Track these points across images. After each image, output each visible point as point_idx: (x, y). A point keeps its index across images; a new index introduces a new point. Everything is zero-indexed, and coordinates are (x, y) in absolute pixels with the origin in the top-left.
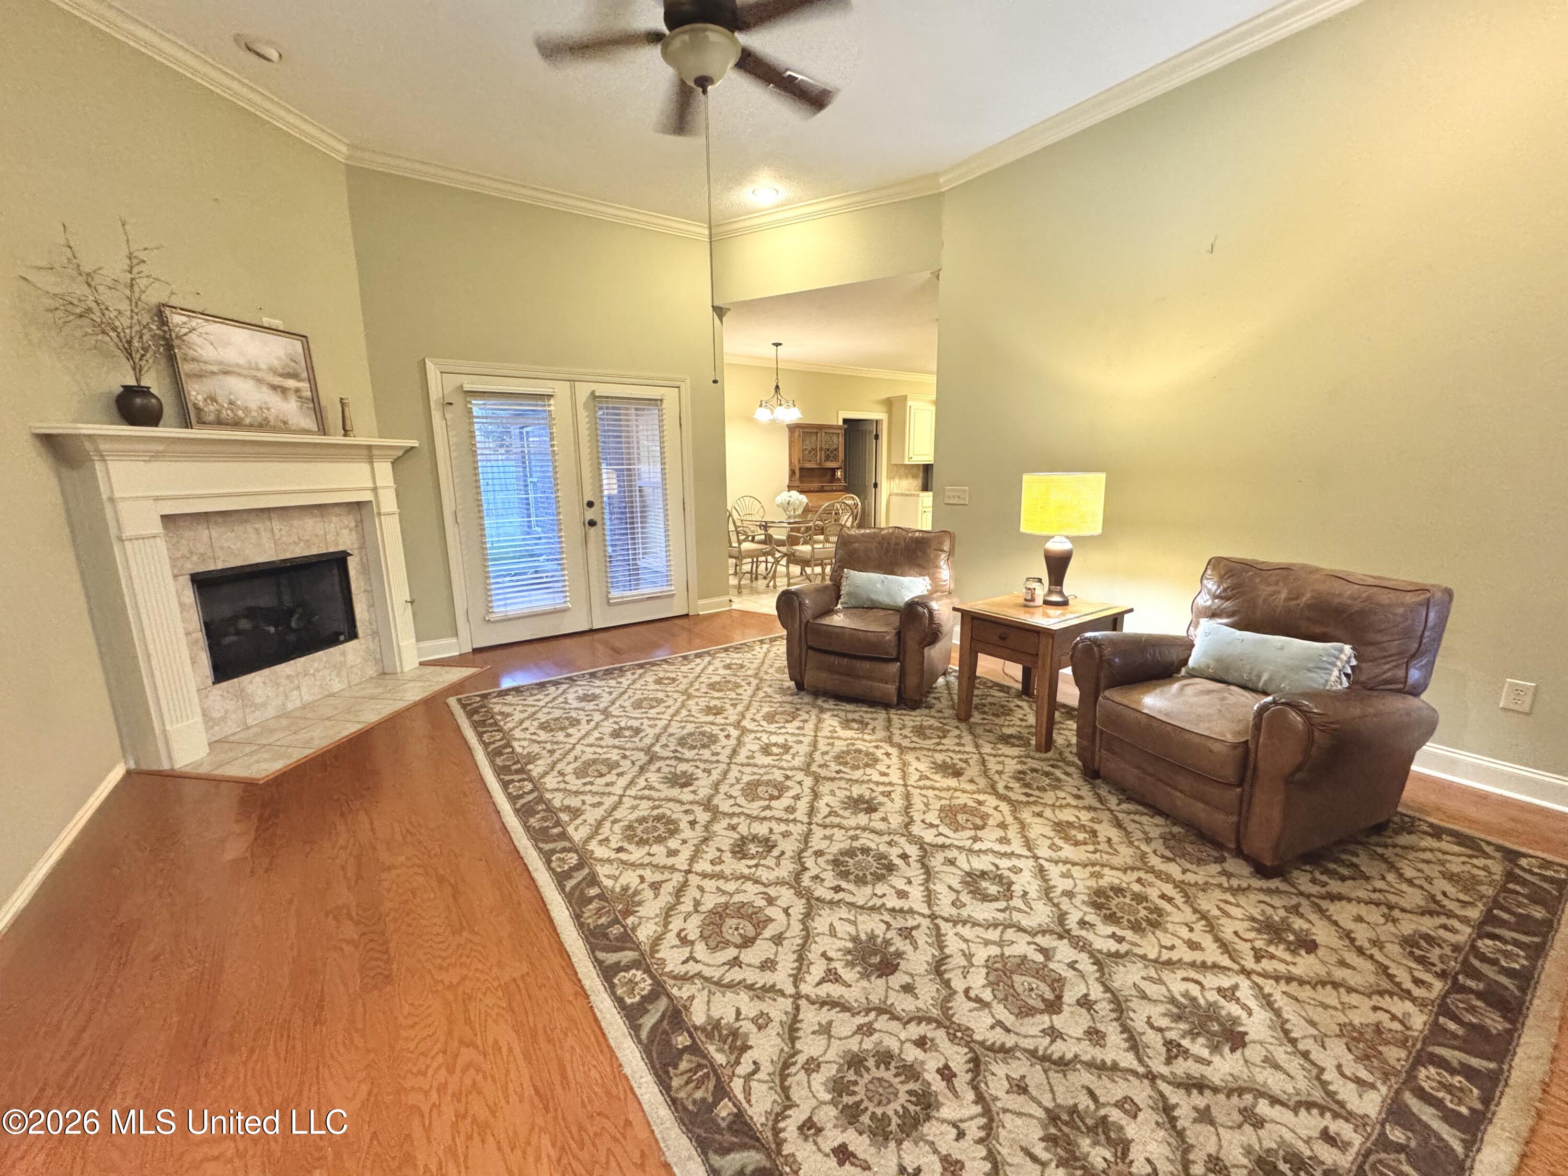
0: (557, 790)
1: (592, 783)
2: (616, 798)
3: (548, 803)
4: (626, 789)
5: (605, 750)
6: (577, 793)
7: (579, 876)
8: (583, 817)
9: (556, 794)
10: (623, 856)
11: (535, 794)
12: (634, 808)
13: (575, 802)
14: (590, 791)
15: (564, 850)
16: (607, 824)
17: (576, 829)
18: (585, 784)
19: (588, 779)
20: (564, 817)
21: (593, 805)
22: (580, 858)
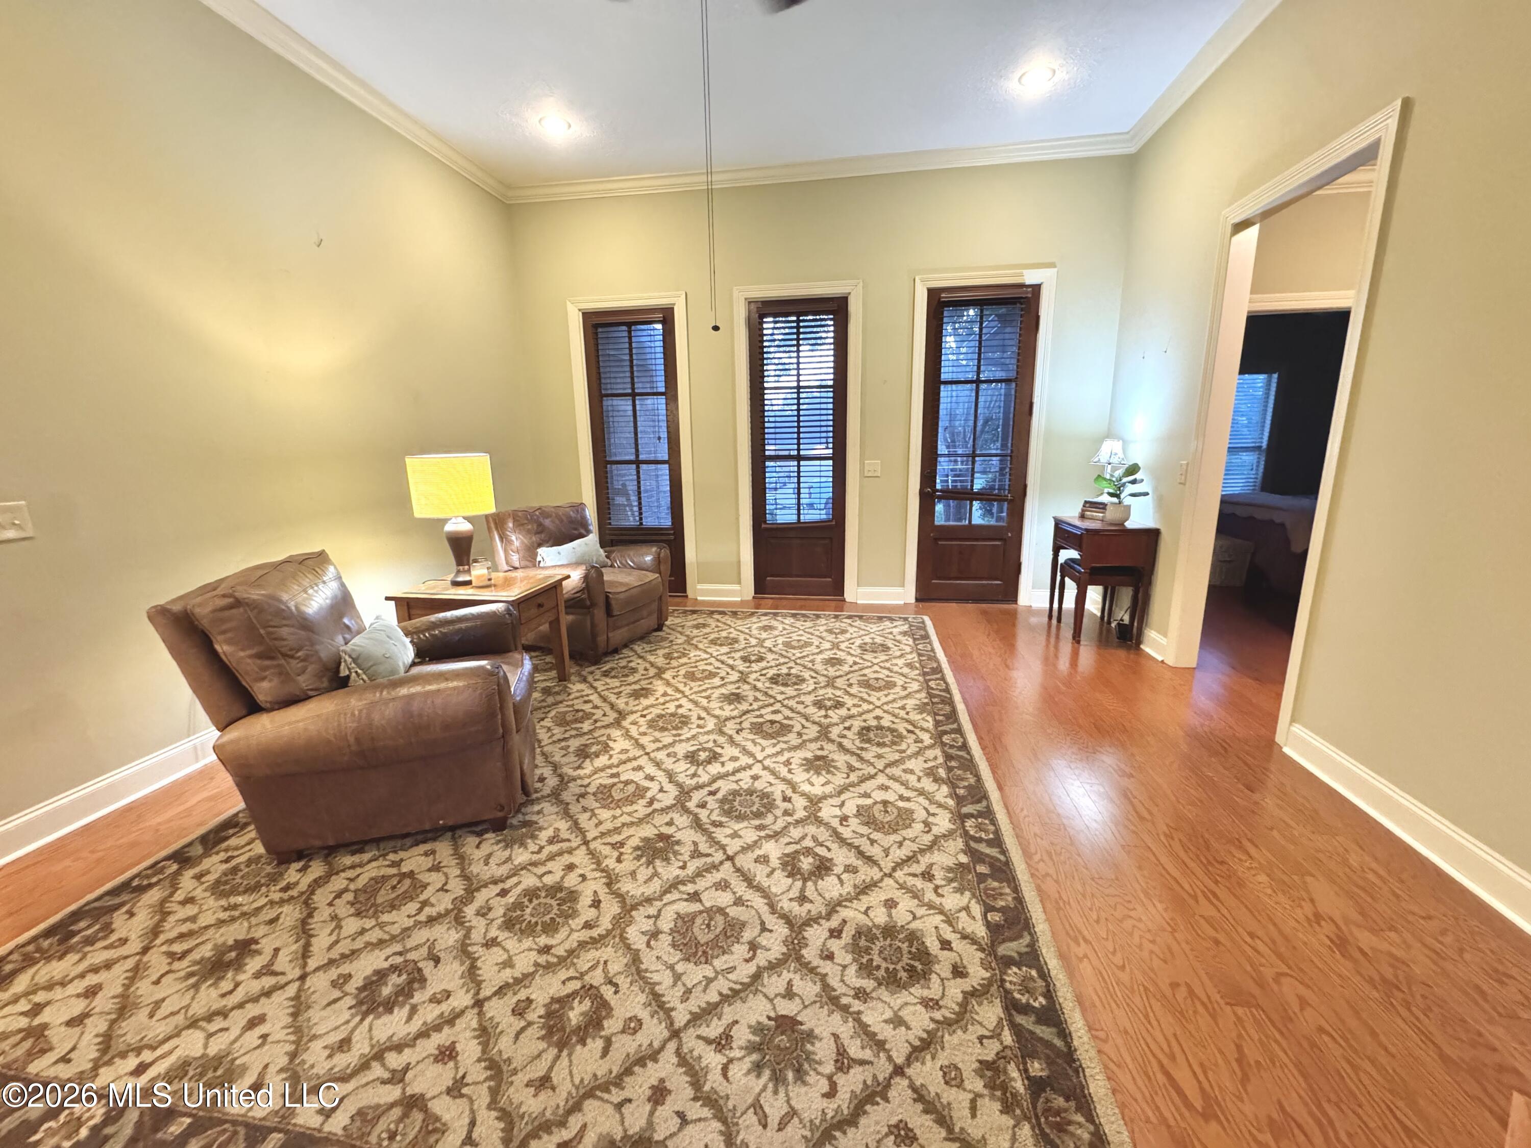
0: (940, 805)
1: (901, 798)
2: (888, 771)
3: (954, 795)
4: (872, 777)
5: (857, 842)
6: (921, 793)
7: (947, 728)
8: (926, 766)
9: (942, 800)
10: (910, 728)
11: (965, 810)
12: (879, 756)
13: (927, 784)
14: (907, 788)
15: (952, 747)
16: (909, 752)
17: (935, 758)
18: (908, 799)
19: (901, 804)
20: (942, 772)
21: (912, 772)
22: (941, 737)
